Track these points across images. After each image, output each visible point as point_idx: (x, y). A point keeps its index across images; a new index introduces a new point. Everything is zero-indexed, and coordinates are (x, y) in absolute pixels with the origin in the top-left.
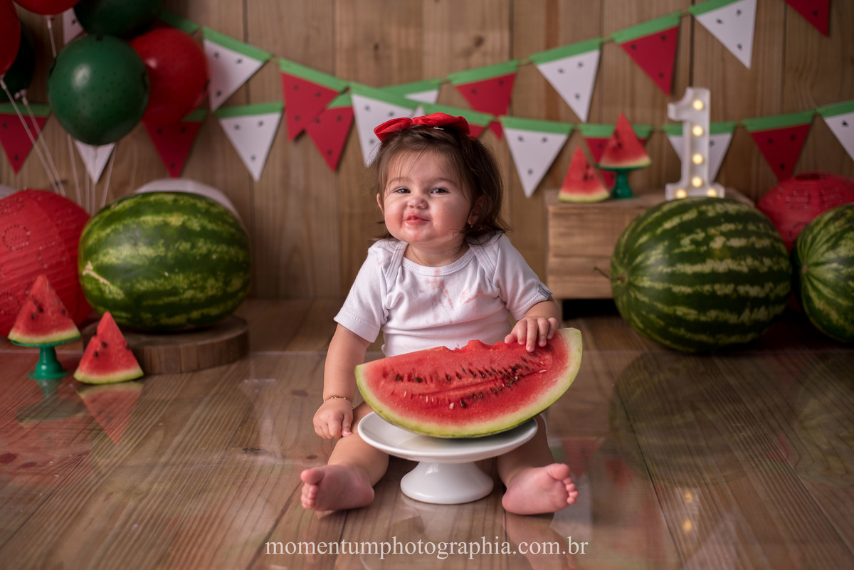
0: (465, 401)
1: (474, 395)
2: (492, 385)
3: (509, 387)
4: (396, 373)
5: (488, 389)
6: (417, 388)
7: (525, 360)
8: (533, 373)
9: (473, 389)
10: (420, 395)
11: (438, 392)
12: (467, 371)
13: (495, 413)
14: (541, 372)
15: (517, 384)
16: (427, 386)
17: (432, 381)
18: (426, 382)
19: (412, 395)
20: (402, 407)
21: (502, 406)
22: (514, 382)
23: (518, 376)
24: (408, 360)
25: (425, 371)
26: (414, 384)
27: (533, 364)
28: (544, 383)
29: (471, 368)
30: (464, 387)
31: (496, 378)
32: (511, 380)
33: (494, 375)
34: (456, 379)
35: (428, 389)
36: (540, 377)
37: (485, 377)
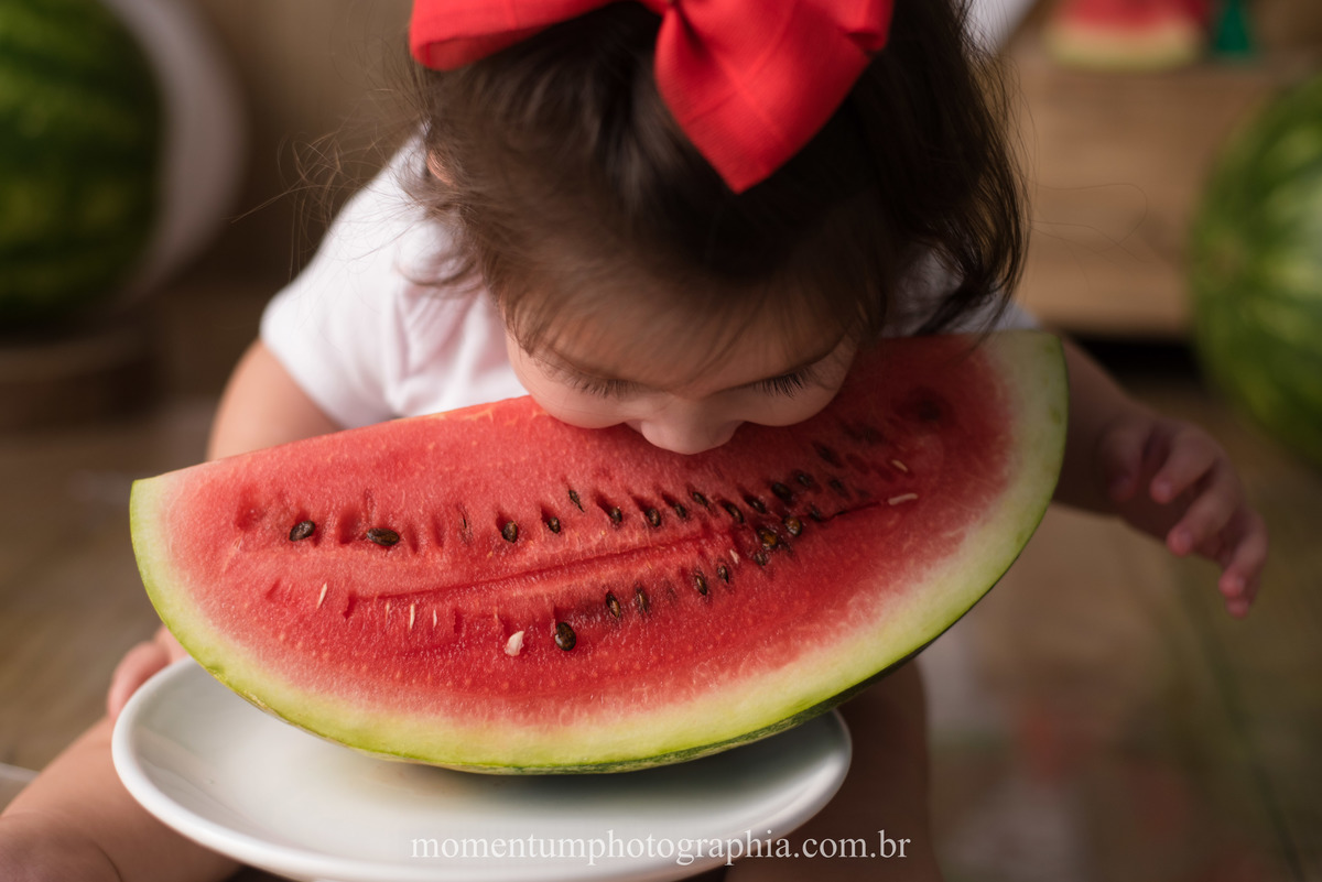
0: (573, 621)
1: (609, 597)
2: (689, 558)
3: (760, 564)
4: (294, 509)
5: (672, 573)
6: (371, 569)
8: (865, 504)
9: (609, 575)
10: (383, 597)
11: (461, 587)
12: (586, 501)
14: (893, 501)
15: (792, 554)
16: (416, 562)
17: (439, 541)
18: (415, 547)
19: (353, 601)
20: (305, 650)
21: (725, 641)
22: (780, 544)
23: (799, 519)
25: (413, 502)
26: (363, 553)
27: (864, 468)
28: (906, 546)
29: (605, 488)
30: (570, 565)
31: (706, 527)
32: (771, 534)
33: (700, 515)
34: (541, 530)
35: (420, 572)
36: (891, 523)
37: (659, 523)
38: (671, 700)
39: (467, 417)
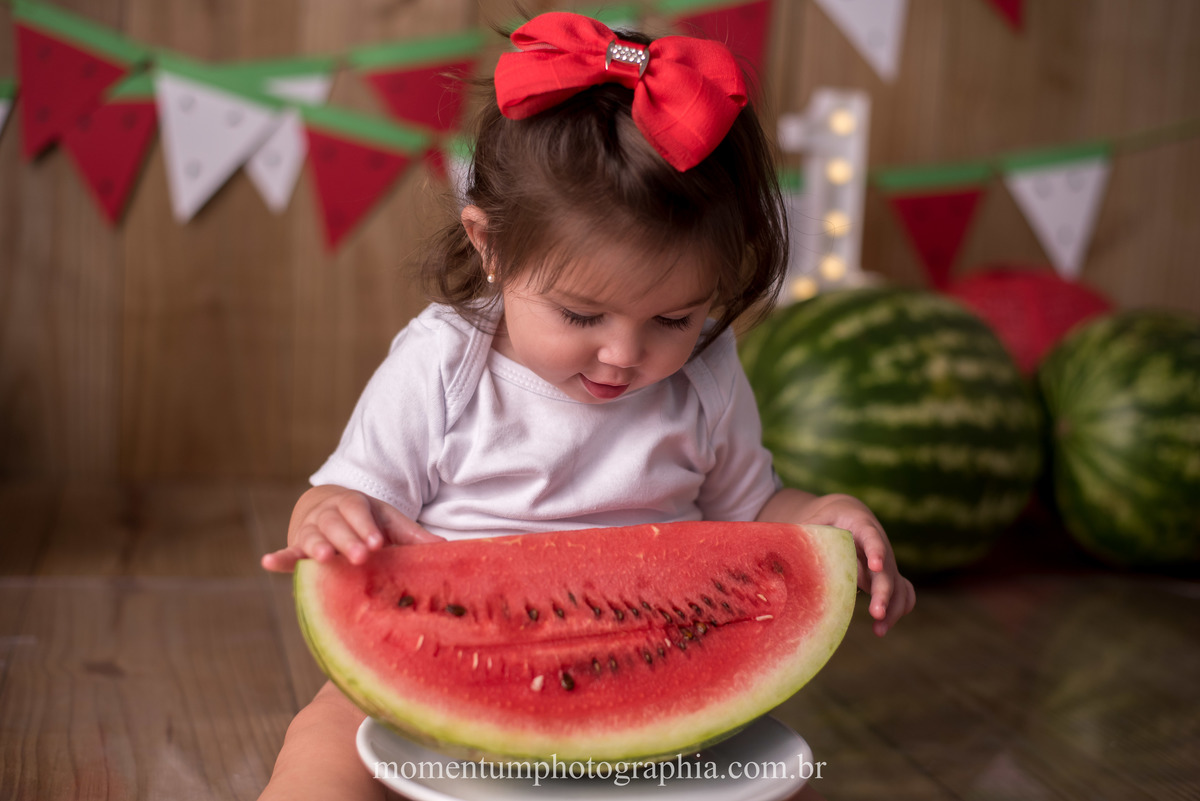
0: (571, 672)
1: (594, 661)
2: (640, 641)
3: (684, 649)
4: (402, 589)
5: (631, 649)
6: (451, 630)
7: (721, 588)
8: (743, 619)
9: (594, 647)
10: (457, 648)
11: (507, 646)
12: (580, 601)
13: (647, 712)
14: (759, 619)
15: (701, 645)
16: (477, 628)
17: (490, 615)
18: (476, 620)
19: (438, 649)
20: (409, 676)
21: (663, 693)
22: (694, 638)
23: (705, 624)
24: (432, 558)
25: (474, 590)
26: (444, 620)
27: (741, 597)
28: (767, 646)
29: (590, 594)
30: (570, 639)
31: (650, 623)
32: (689, 631)
33: (647, 616)
34: (553, 616)
35: (480, 634)
36: (758, 631)
37: (623, 618)
38: (631, 726)
39: (506, 542)
